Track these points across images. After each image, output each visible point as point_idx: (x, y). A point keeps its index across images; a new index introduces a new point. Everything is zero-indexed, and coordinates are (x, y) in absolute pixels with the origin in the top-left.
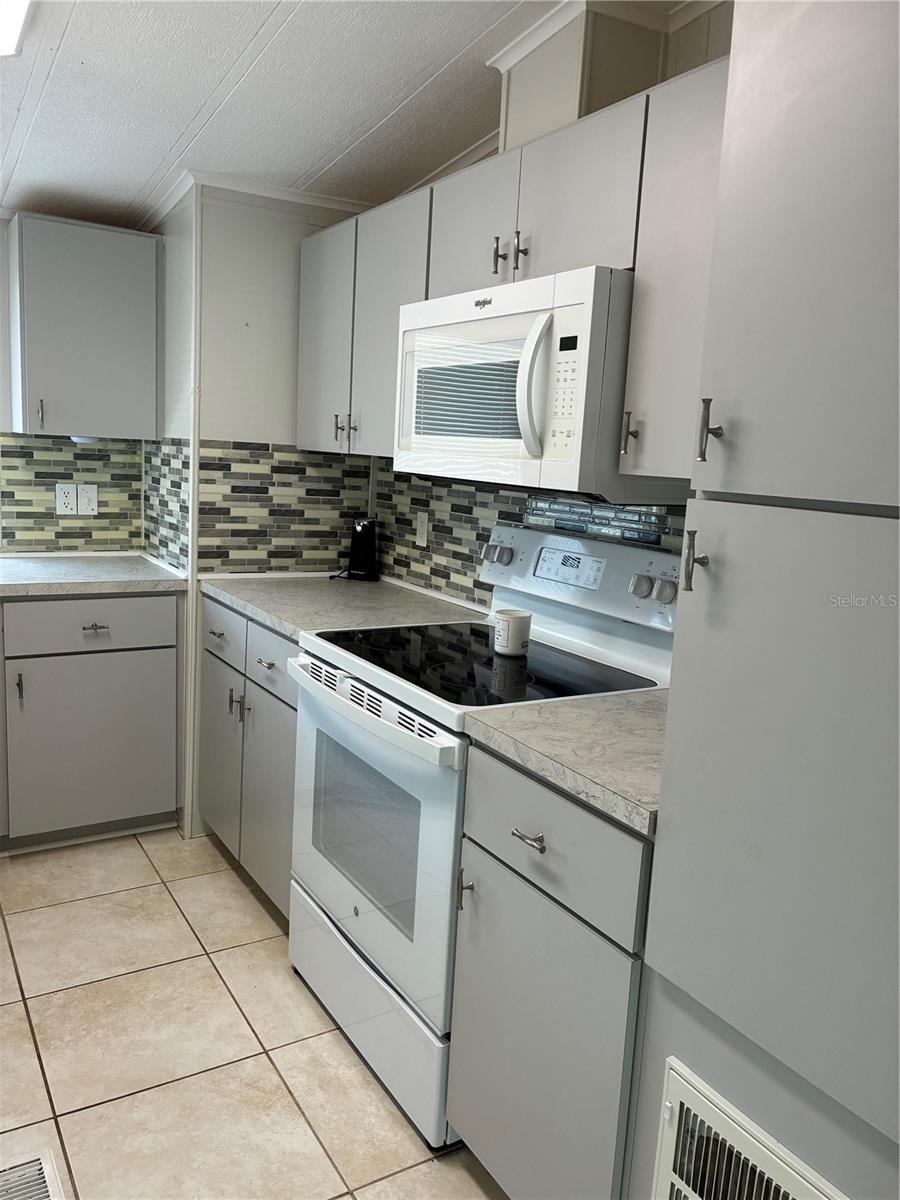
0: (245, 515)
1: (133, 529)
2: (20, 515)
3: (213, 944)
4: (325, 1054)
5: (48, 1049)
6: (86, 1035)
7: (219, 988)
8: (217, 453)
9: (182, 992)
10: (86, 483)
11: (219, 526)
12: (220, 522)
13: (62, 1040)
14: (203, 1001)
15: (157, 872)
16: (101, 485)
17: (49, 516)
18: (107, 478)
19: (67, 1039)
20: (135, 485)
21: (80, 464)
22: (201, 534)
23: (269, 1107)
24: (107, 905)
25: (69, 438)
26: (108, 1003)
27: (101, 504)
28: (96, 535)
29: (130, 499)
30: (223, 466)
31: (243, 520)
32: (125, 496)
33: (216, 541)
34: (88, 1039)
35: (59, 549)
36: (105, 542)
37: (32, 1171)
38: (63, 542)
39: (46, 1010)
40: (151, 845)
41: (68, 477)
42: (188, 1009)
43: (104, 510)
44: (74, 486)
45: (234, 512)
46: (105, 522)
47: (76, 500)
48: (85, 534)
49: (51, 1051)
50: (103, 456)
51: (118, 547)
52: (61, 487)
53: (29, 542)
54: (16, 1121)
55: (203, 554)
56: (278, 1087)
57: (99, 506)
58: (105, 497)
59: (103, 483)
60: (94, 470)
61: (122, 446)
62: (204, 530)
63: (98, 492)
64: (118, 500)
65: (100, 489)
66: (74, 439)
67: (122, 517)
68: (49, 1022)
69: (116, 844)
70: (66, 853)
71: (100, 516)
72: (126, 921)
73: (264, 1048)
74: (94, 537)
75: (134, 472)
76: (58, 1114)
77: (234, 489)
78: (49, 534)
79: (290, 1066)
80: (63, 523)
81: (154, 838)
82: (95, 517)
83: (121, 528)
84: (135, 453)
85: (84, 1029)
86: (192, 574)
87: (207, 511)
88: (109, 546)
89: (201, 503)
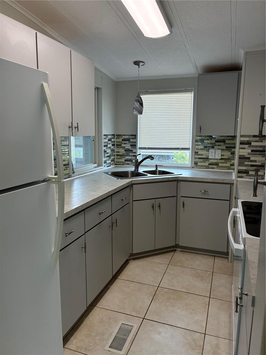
0: (256, 160)
1: (231, 163)
2: (199, 158)
3: (213, 295)
4: (222, 345)
5: (154, 301)
6: (165, 302)
7: (206, 309)
8: (246, 139)
9: (195, 304)
10: (218, 149)
11: (246, 163)
12: (246, 162)
13: (159, 300)
14: (199, 310)
15: (213, 268)
16: (222, 150)
17: (207, 159)
18: (224, 148)
19: (160, 301)
20: (233, 150)
21: (217, 144)
22: (239, 165)
23: (194, 350)
24: (194, 272)
25: (212, 136)
26: (175, 297)
27: (222, 155)
28: (220, 165)
29: (231, 154)
30: (249, 143)
31: (255, 161)
32: (230, 153)
33: (244, 168)
34: (164, 303)
35: (209, 168)
36: (223, 167)
37: (130, 328)
38: (210, 166)
39: (161, 291)
40: (217, 260)
41: (213, 147)
42: (193, 310)
43: (223, 157)
44: (214, 150)
45: (252, 159)
46: (223, 161)
47: (215, 154)
48: (217, 164)
49: (155, 302)
50: (224, 141)
51: (226, 168)
52: (211, 150)
53: (201, 166)
54: (136, 315)
55: (239, 172)
56: (201, 346)
57: (221, 156)
58: (223, 154)
59: (222, 149)
60: (220, 145)
61: (230, 138)
62: (240, 164)
63: (221, 152)
64: (227, 154)
65: (222, 151)
66: (213, 136)
67: (228, 159)
68: (159, 295)
69: (208, 256)
70: (194, 255)
71: (221, 159)
72: (195, 279)
73: (205, 333)
74: (219, 165)
75: (233, 146)
76: (145, 318)
77: (252, 151)
78: (206, 164)
79: (209, 342)
80: (211, 161)
81: (220, 259)
82: (220, 159)
83: (228, 163)
84: (234, 140)
85: (165, 301)
86: (235, 178)
87: (242, 158)
88: (224, 168)
89: (240, 155)
